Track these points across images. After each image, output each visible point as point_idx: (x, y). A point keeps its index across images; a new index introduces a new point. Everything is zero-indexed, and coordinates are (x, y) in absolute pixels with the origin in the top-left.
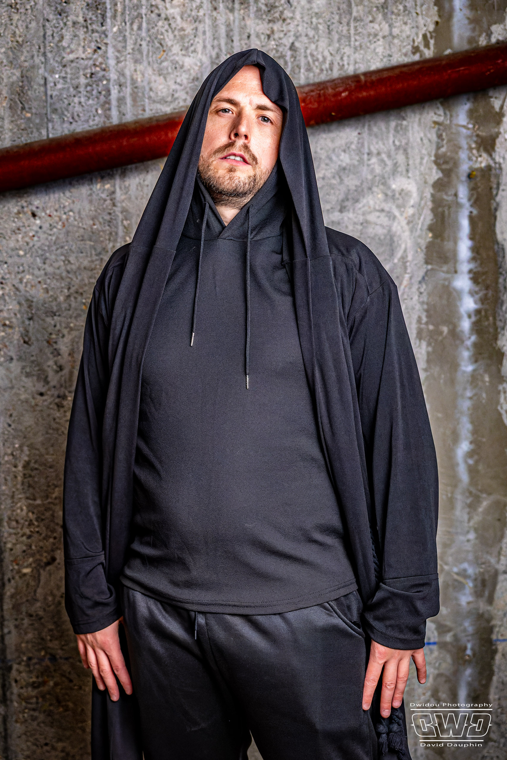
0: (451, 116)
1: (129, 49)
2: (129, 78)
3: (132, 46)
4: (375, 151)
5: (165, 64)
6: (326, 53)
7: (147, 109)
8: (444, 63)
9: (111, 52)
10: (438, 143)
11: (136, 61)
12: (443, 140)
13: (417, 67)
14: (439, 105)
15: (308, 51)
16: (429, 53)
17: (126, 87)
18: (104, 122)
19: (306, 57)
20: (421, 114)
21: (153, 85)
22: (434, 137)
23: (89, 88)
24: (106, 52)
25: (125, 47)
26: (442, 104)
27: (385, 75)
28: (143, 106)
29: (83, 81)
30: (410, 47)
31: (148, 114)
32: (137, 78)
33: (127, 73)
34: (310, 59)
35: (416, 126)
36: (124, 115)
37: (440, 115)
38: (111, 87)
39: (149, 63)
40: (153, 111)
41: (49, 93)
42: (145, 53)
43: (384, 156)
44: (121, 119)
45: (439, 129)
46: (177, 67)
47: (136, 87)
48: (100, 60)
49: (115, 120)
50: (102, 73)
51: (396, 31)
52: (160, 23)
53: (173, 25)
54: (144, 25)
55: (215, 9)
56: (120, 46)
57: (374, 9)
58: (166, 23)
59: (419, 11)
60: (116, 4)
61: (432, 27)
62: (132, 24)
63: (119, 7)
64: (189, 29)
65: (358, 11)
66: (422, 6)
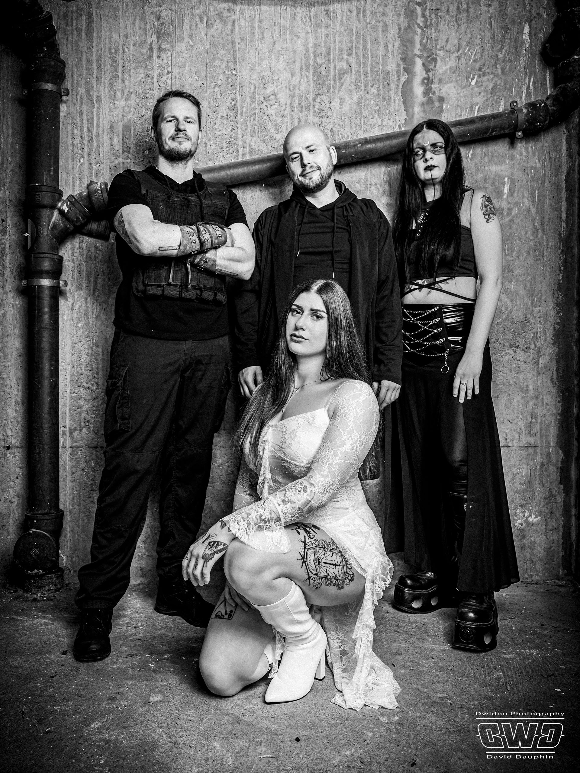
1: (249, 129)
2: (248, 143)
4: (374, 183)
5: (266, 137)
6: (349, 134)
9: (239, 131)
11: (252, 136)
15: (340, 132)
17: (247, 148)
19: (338, 135)
21: (260, 147)
23: (228, 149)
24: (237, 131)
25: (246, 129)
29: (225, 145)
33: (247, 141)
34: (340, 136)
38: (239, 148)
39: (259, 137)
41: (207, 151)
42: (257, 132)
43: (378, 185)
46: (273, 139)
47: (252, 148)
48: (234, 135)
50: (234, 141)
51: (385, 123)
52: (265, 118)
53: (271, 118)
54: (257, 118)
55: (293, 111)
56: (244, 128)
57: (374, 112)
58: (268, 117)
59: (396, 114)
60: (243, 108)
61: (403, 122)
62: (250, 118)
63: (244, 110)
64: (279, 120)
65: (365, 113)
66: (398, 111)
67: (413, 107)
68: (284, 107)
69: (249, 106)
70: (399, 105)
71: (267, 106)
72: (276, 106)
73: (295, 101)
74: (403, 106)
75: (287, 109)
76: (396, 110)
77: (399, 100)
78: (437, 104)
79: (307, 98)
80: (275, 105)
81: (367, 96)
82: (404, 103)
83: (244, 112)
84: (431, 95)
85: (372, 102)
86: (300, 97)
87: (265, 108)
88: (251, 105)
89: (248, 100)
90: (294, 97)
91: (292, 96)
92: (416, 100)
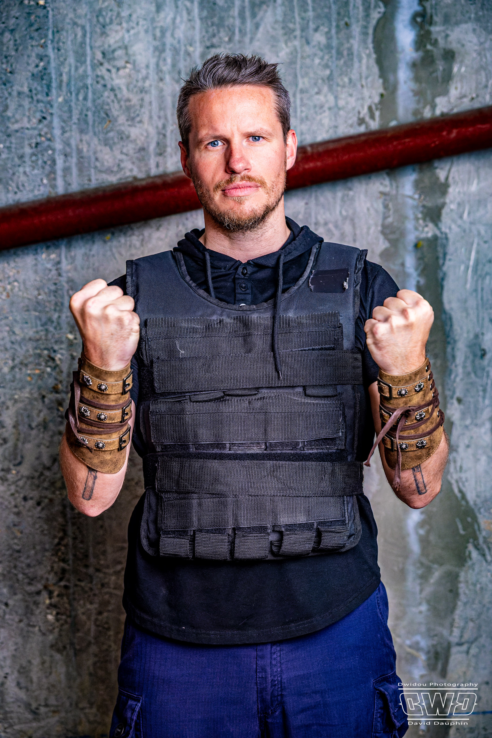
0: (397, 187)
1: (75, 119)
2: (74, 147)
3: (77, 116)
4: (322, 221)
5: (111, 134)
7: (93, 178)
8: (389, 135)
9: (56, 122)
10: (384, 213)
11: (82, 131)
12: (389, 210)
13: (363, 138)
14: (385, 176)
16: (374, 125)
17: (72, 157)
18: (50, 192)
20: (367, 184)
21: (99, 155)
22: (381, 207)
23: (34, 158)
24: (51, 122)
25: (70, 117)
26: (388, 174)
27: (331, 146)
28: (89, 176)
29: (28, 150)
30: (355, 119)
31: (94, 184)
32: (82, 148)
33: (73, 143)
35: (362, 197)
36: (69, 184)
37: (386, 186)
38: (57, 157)
39: (95, 134)
40: (100, 181)
42: (91, 123)
43: (331, 226)
44: (66, 189)
45: (385, 200)
46: (123, 137)
47: (82, 157)
48: (45, 130)
49: (61, 190)
50: (47, 143)
51: (341, 103)
52: (106, 94)
53: (119, 96)
54: (90, 95)
55: (161, 80)
56: (65, 116)
57: (320, 81)
58: (112, 94)
59: (364, 83)
60: (61, 75)
61: (377, 99)
62: (77, 94)
63: (65, 78)
64: (135, 100)
65: (304, 83)
66: (367, 78)
67: (395, 71)
68: (144, 72)
69: (73, 69)
70: (368, 68)
71: (109, 70)
72: (127, 70)
73: (165, 60)
74: (376, 70)
75: (151, 77)
76: (364, 75)
77: (369, 56)
78: (440, 66)
79: (189, 54)
80: (125, 67)
81: (307, 49)
82: (379, 62)
83: (64, 85)
84: (429, 47)
85: (317, 61)
86: (176, 51)
87: (107, 75)
88: (77, 68)
89: (71, 60)
90: (163, 51)
91: (160, 50)
92: (401, 56)
